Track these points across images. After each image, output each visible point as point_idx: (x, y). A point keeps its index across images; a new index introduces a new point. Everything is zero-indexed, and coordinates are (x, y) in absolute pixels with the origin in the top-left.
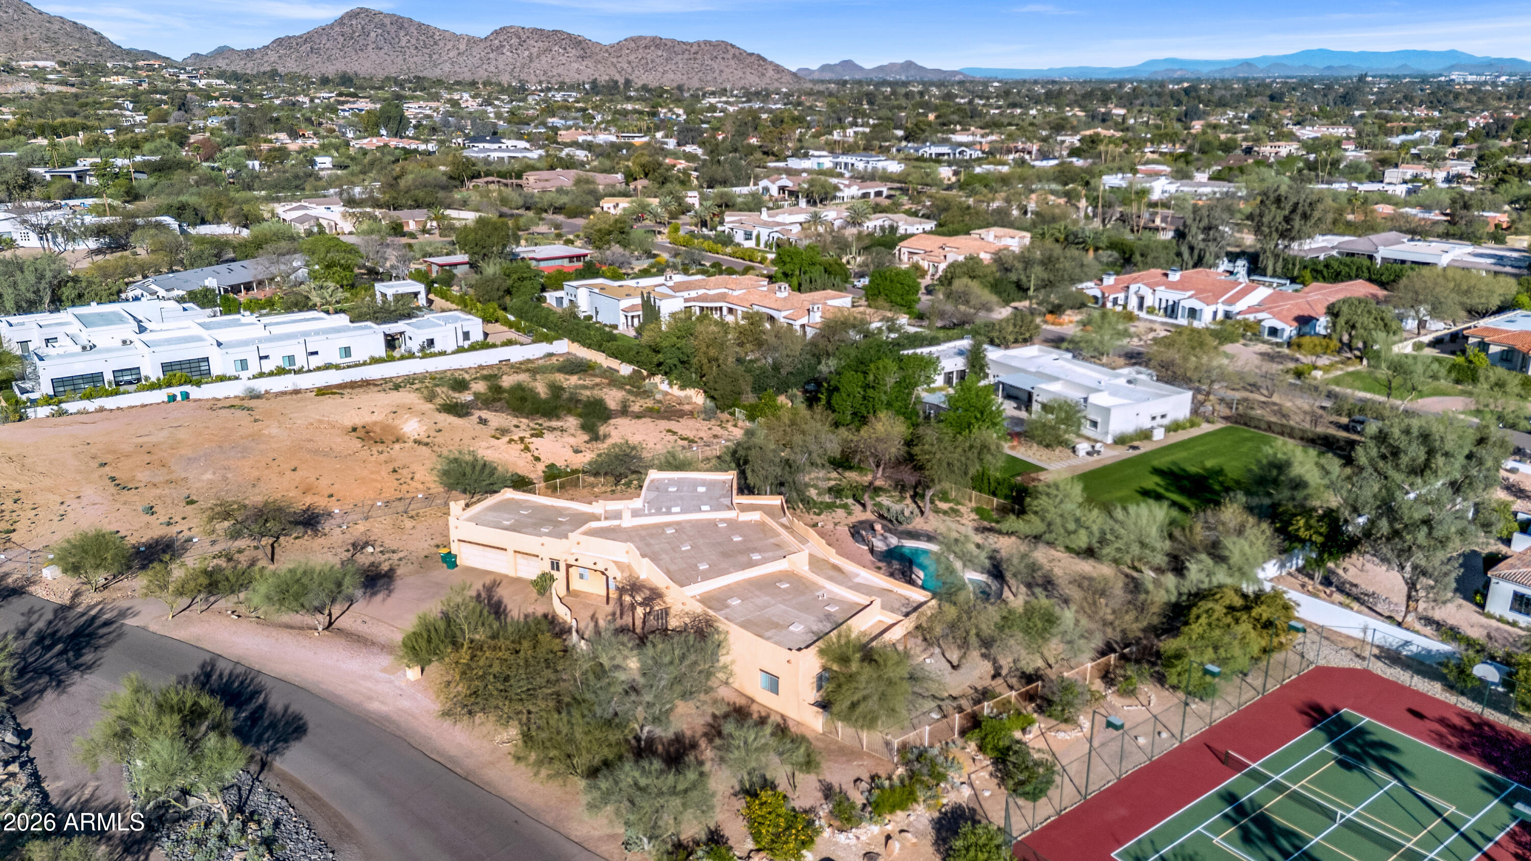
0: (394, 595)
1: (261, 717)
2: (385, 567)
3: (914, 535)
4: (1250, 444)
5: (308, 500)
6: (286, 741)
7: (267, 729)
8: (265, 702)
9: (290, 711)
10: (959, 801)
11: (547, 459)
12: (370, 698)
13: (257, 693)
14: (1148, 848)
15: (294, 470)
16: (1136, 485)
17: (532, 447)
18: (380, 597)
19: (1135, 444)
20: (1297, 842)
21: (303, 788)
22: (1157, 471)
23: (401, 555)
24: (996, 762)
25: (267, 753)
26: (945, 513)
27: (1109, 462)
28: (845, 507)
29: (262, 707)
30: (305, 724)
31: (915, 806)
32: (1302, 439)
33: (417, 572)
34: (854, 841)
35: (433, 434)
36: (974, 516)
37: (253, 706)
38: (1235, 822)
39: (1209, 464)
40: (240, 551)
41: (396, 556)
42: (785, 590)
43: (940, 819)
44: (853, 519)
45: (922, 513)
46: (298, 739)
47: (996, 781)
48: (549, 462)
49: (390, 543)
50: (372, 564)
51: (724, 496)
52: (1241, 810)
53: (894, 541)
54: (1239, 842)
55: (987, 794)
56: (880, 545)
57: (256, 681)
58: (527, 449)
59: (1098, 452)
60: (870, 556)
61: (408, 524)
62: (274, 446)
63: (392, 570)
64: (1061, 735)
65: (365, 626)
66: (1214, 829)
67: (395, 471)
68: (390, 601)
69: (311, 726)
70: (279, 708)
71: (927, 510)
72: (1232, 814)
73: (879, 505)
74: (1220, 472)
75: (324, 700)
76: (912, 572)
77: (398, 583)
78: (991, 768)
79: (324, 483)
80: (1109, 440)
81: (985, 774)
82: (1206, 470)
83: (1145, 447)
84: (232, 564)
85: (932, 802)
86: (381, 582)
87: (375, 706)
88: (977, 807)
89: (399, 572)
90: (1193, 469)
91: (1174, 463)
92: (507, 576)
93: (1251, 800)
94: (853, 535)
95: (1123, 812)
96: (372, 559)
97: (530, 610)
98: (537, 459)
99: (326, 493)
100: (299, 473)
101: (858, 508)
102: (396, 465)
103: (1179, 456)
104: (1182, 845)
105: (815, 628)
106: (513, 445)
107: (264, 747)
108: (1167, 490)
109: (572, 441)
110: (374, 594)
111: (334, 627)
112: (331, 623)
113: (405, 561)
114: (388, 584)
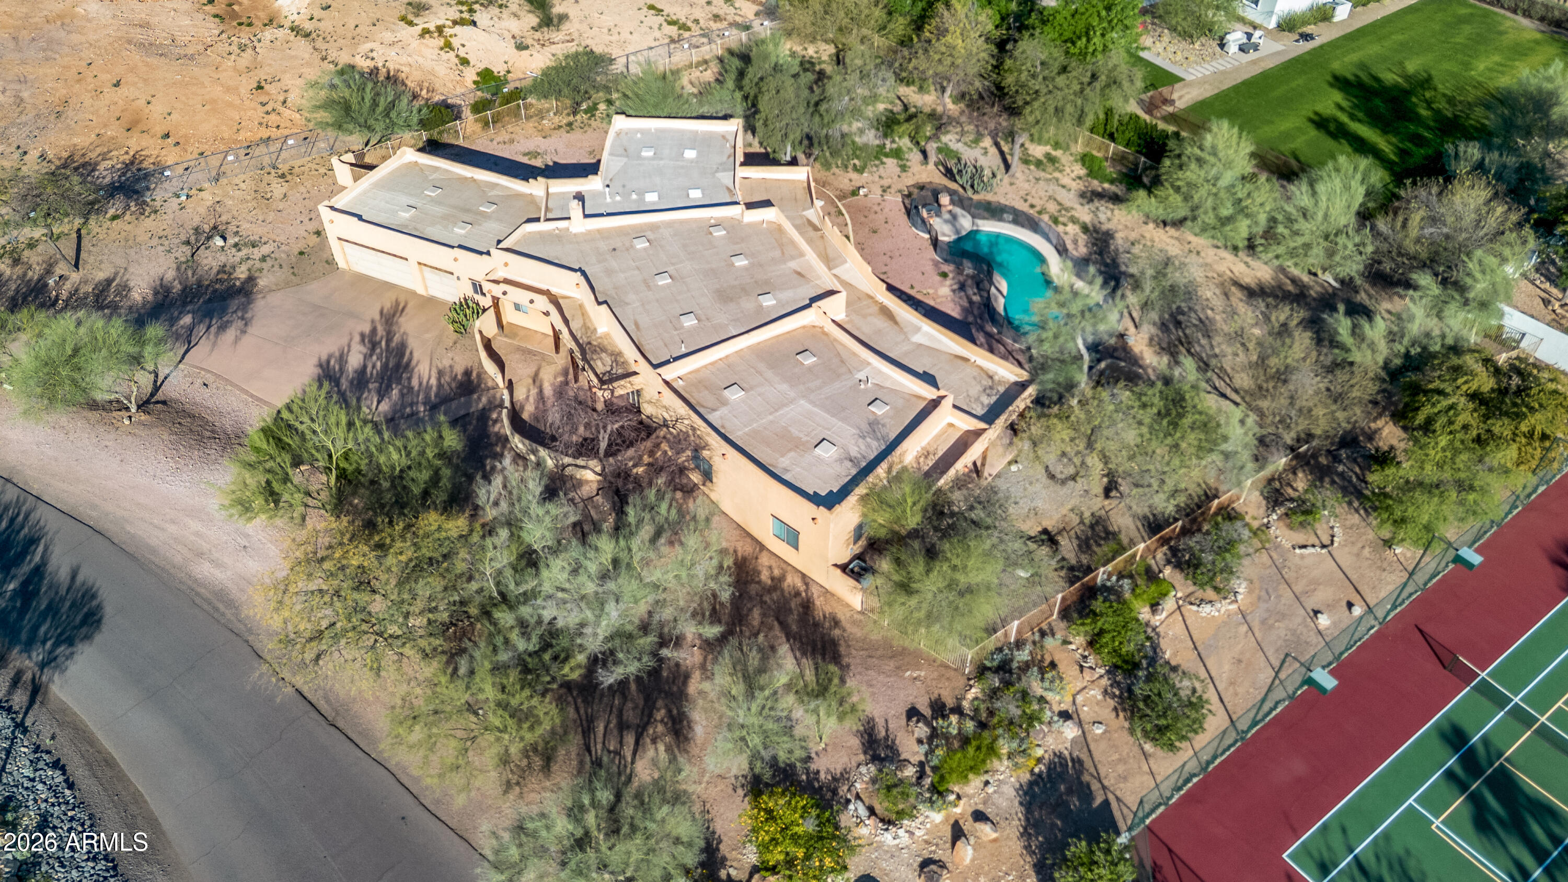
0: (252, 330)
1: (36, 592)
2: (241, 273)
3: (994, 211)
4: (1467, 29)
5: (134, 143)
6: (70, 642)
7: (43, 616)
8: (44, 563)
9: (80, 578)
10: (1060, 747)
11: (479, 62)
12: (200, 554)
13: (33, 541)
14: (1336, 840)
15: (117, 84)
16: (1307, 110)
17: (455, 42)
18: (230, 334)
19: (1309, 29)
20: (1557, 830)
21: (90, 740)
22: (1340, 82)
23: (265, 250)
24: (1113, 670)
25: (43, 665)
26: (1039, 163)
27: (1270, 64)
28: (897, 154)
29: (39, 571)
30: (99, 607)
31: (996, 763)
32: (1542, 19)
33: (288, 284)
34: (904, 838)
35: (318, 13)
36: (1079, 170)
37: (25, 569)
38: (1463, 787)
39: (1412, 66)
40: (32, 245)
41: (257, 253)
42: (810, 369)
43: (1031, 784)
44: (909, 180)
45: (1007, 167)
46: (88, 637)
47: (1112, 703)
48: (481, 66)
49: (250, 230)
50: (222, 269)
51: (721, 168)
52: (1471, 763)
53: (966, 223)
54: (1469, 827)
55: (1099, 730)
56: (946, 234)
57: (34, 517)
58: (448, 46)
59: (1256, 47)
60: (931, 254)
61: (278, 189)
62: (92, 37)
63: (251, 279)
64: (1206, 609)
65: (206, 392)
66: (1433, 802)
67: (260, 87)
68: (246, 340)
69: (109, 610)
70: (63, 575)
71: (1015, 162)
72: (1459, 771)
73: (944, 150)
74: (1426, 82)
75: (132, 557)
76: (991, 283)
77: (260, 306)
78: (1105, 682)
79: (158, 109)
80: (1272, 24)
81: (1095, 693)
82: (1407, 78)
83: (1324, 35)
84: (19, 270)
85: (1020, 760)
86: (234, 303)
87: (204, 570)
88: (1084, 757)
89: (262, 283)
90: (1390, 77)
91: (1363, 66)
92: (414, 293)
93: (1485, 740)
94: (908, 213)
95: (1298, 767)
96: (223, 259)
97: (446, 363)
98: (465, 62)
99: (160, 130)
100: (123, 91)
101: (915, 157)
102: (262, 75)
103: (1370, 51)
104: (1386, 835)
105: (854, 452)
106: (428, 40)
107: (38, 655)
108: (1352, 117)
109: (515, 26)
110: (223, 328)
111: (159, 396)
112: (156, 388)
113: (270, 262)
114: (245, 307)
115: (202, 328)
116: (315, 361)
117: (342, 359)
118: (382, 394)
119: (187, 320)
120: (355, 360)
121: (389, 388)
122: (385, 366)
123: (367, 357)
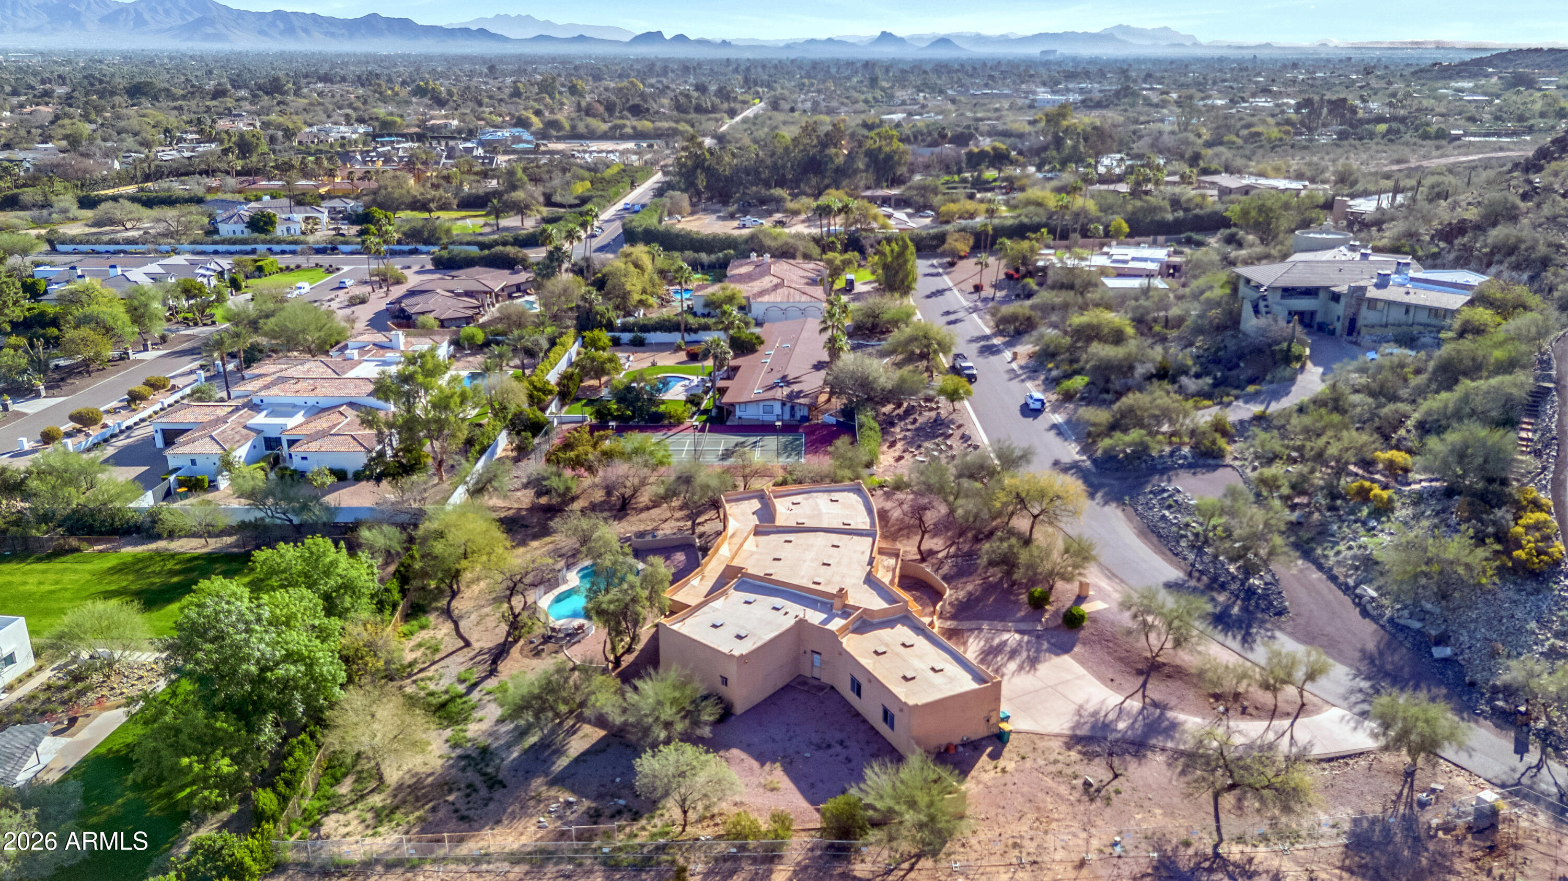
2: (1075, 755)
23: (1052, 768)
33: (1043, 737)
50: (1090, 761)
63: (1069, 749)
77: (1066, 725)
86: (1085, 731)
89: (1061, 744)
110: (1095, 714)
111: (1141, 680)
112: (1144, 686)
113: (1052, 758)
114: (1078, 725)
115: (1111, 716)
116: (1038, 673)
117: (1021, 668)
118: (1005, 643)
119: (1121, 726)
120: (1012, 666)
121: (999, 645)
122: (995, 656)
123: (1004, 665)
